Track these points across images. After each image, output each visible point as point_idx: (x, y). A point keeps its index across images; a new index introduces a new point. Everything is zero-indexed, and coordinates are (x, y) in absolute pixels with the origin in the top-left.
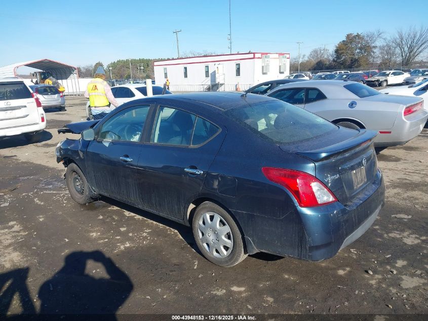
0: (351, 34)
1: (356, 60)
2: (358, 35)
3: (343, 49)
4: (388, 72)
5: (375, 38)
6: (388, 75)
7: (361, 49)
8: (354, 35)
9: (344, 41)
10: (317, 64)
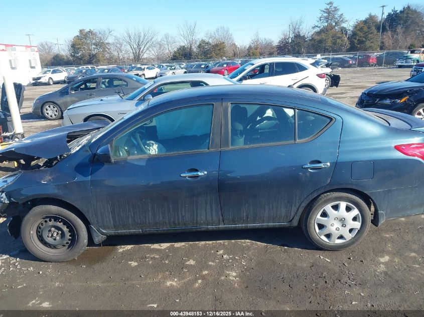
0: (83, 30)
1: (94, 56)
2: (90, 32)
3: (80, 44)
4: (143, 67)
5: (107, 36)
6: (144, 69)
7: (95, 44)
8: (86, 31)
9: (78, 36)
10: (54, 58)
